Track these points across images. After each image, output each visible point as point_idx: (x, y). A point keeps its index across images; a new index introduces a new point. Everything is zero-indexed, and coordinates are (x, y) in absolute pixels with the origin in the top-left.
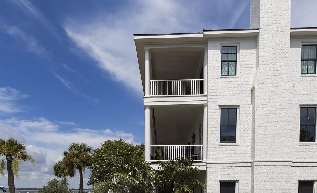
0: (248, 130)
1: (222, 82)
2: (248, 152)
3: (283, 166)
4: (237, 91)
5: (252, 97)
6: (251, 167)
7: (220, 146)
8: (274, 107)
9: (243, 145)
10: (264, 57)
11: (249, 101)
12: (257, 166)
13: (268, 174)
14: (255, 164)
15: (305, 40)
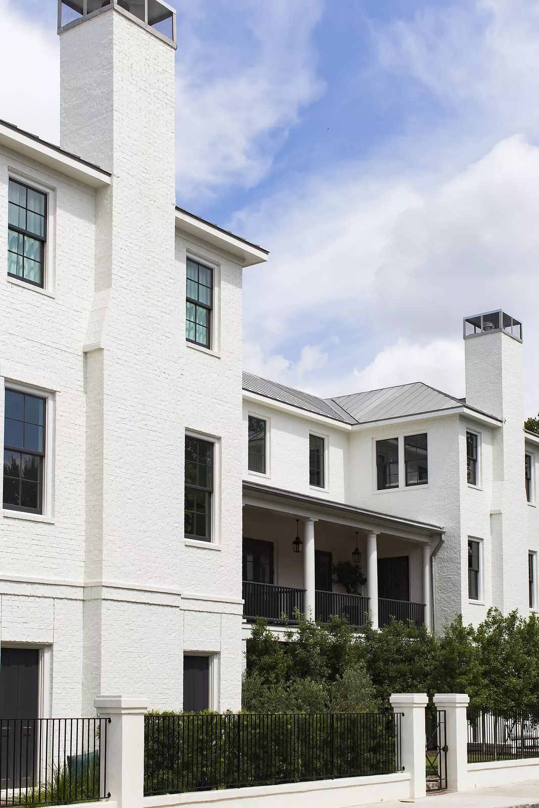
0: (76, 477)
1: (13, 301)
2: (77, 552)
3: (163, 605)
4: (48, 343)
5: (85, 372)
6: (83, 600)
7: (6, 520)
8: (144, 422)
9: (64, 526)
10: (122, 265)
11: (78, 383)
12: (108, 600)
13: (132, 630)
14: (106, 593)
15: (194, 248)
